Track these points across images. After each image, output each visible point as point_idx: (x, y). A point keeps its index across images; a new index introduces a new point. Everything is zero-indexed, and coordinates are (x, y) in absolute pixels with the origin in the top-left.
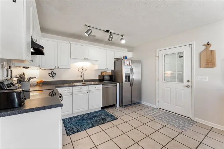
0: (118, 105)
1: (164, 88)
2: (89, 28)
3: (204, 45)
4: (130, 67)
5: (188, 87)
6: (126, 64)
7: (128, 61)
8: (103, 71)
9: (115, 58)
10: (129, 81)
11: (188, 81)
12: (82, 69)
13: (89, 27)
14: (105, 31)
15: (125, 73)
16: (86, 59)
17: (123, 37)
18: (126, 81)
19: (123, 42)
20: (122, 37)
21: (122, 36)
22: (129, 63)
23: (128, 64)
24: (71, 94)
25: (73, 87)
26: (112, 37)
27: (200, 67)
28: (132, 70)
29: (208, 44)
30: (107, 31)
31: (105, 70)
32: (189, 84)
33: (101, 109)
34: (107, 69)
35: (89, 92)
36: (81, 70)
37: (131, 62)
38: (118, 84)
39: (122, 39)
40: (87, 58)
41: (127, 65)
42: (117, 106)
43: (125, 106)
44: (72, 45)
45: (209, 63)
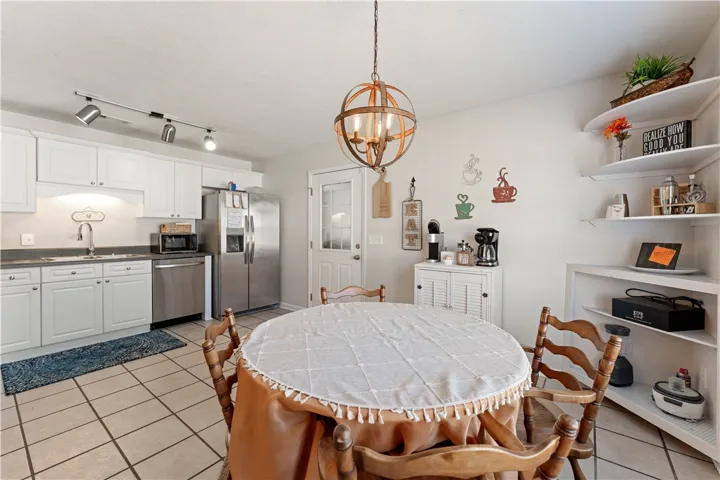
0: (208, 316)
2: (90, 103)
4: (245, 213)
5: (357, 258)
6: (229, 204)
7: (237, 198)
8: (163, 222)
9: (203, 187)
10: (241, 249)
11: (358, 246)
12: (89, 217)
13: (89, 99)
14: (150, 115)
15: (228, 229)
16: (97, 186)
17: (210, 135)
18: (230, 251)
20: (207, 134)
21: (209, 131)
22: (241, 202)
23: (237, 204)
24: (35, 289)
25: (44, 269)
26: (173, 133)
27: (374, 217)
28: (249, 222)
30: (160, 116)
31: (169, 221)
32: (357, 252)
33: (152, 329)
34: (176, 216)
35: (103, 280)
36: (83, 217)
37: (245, 198)
38: (209, 258)
39: (207, 138)
40: (101, 184)
41: (234, 206)
42: (206, 319)
44: (40, 140)
45: (383, 209)
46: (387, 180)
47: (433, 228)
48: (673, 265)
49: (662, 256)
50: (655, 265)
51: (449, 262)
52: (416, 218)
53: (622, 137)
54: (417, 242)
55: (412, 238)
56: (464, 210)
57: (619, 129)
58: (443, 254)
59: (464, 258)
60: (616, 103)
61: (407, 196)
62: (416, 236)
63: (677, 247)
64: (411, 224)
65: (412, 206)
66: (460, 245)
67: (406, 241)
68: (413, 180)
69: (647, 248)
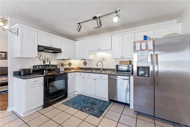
12: (103, 59)
13: (79, 24)
14: (93, 19)
21: (116, 12)
24: (83, 78)
25: (85, 73)
28: (153, 57)
34: (123, 58)
35: (95, 79)
40: (100, 49)
41: (142, 49)
43: (138, 113)
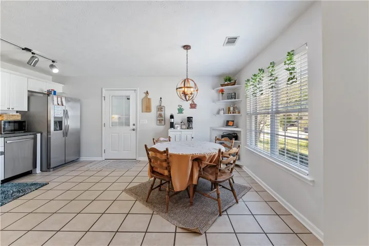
1: (112, 135)
3: (145, 93)
4: (63, 108)
5: (134, 130)
6: (56, 103)
7: (59, 99)
9: (29, 91)
10: (61, 129)
11: (134, 125)
14: (23, 49)
15: (55, 118)
17: (54, 64)
18: (55, 130)
19: (55, 71)
20: (52, 63)
21: (53, 61)
22: (62, 102)
23: (60, 103)
26: (37, 62)
27: (142, 112)
28: (66, 113)
29: (147, 93)
30: (29, 50)
31: (7, 112)
32: (134, 127)
33: (1, 184)
34: (11, 109)
37: (64, 100)
38: (39, 135)
39: (52, 66)
41: (58, 104)
42: (37, 172)
43: (53, 168)
45: (147, 109)
46: (149, 97)
47: (172, 117)
48: (233, 126)
49: (231, 123)
50: (230, 126)
51: (179, 128)
52: (163, 113)
53: (222, 94)
54: (163, 122)
55: (160, 121)
56: (180, 111)
57: (222, 91)
58: (176, 126)
59: (184, 127)
60: (222, 85)
61: (158, 104)
62: (162, 120)
63: (233, 121)
64: (160, 115)
65: (160, 108)
66: (181, 123)
67: (158, 122)
68: (161, 98)
69: (228, 122)
